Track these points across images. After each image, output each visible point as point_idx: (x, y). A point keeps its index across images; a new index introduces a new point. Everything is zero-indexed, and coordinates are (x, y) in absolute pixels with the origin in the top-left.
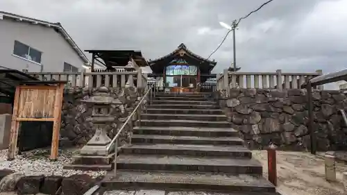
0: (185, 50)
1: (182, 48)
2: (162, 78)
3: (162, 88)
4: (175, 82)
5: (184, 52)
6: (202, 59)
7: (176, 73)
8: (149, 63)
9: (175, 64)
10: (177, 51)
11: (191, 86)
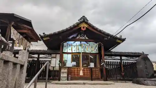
0: (87, 23)
1: (84, 21)
2: (58, 56)
3: (57, 68)
4: (73, 60)
5: (86, 26)
6: (108, 35)
7: (74, 50)
8: (42, 37)
9: (74, 39)
10: (78, 24)
11: (92, 65)
